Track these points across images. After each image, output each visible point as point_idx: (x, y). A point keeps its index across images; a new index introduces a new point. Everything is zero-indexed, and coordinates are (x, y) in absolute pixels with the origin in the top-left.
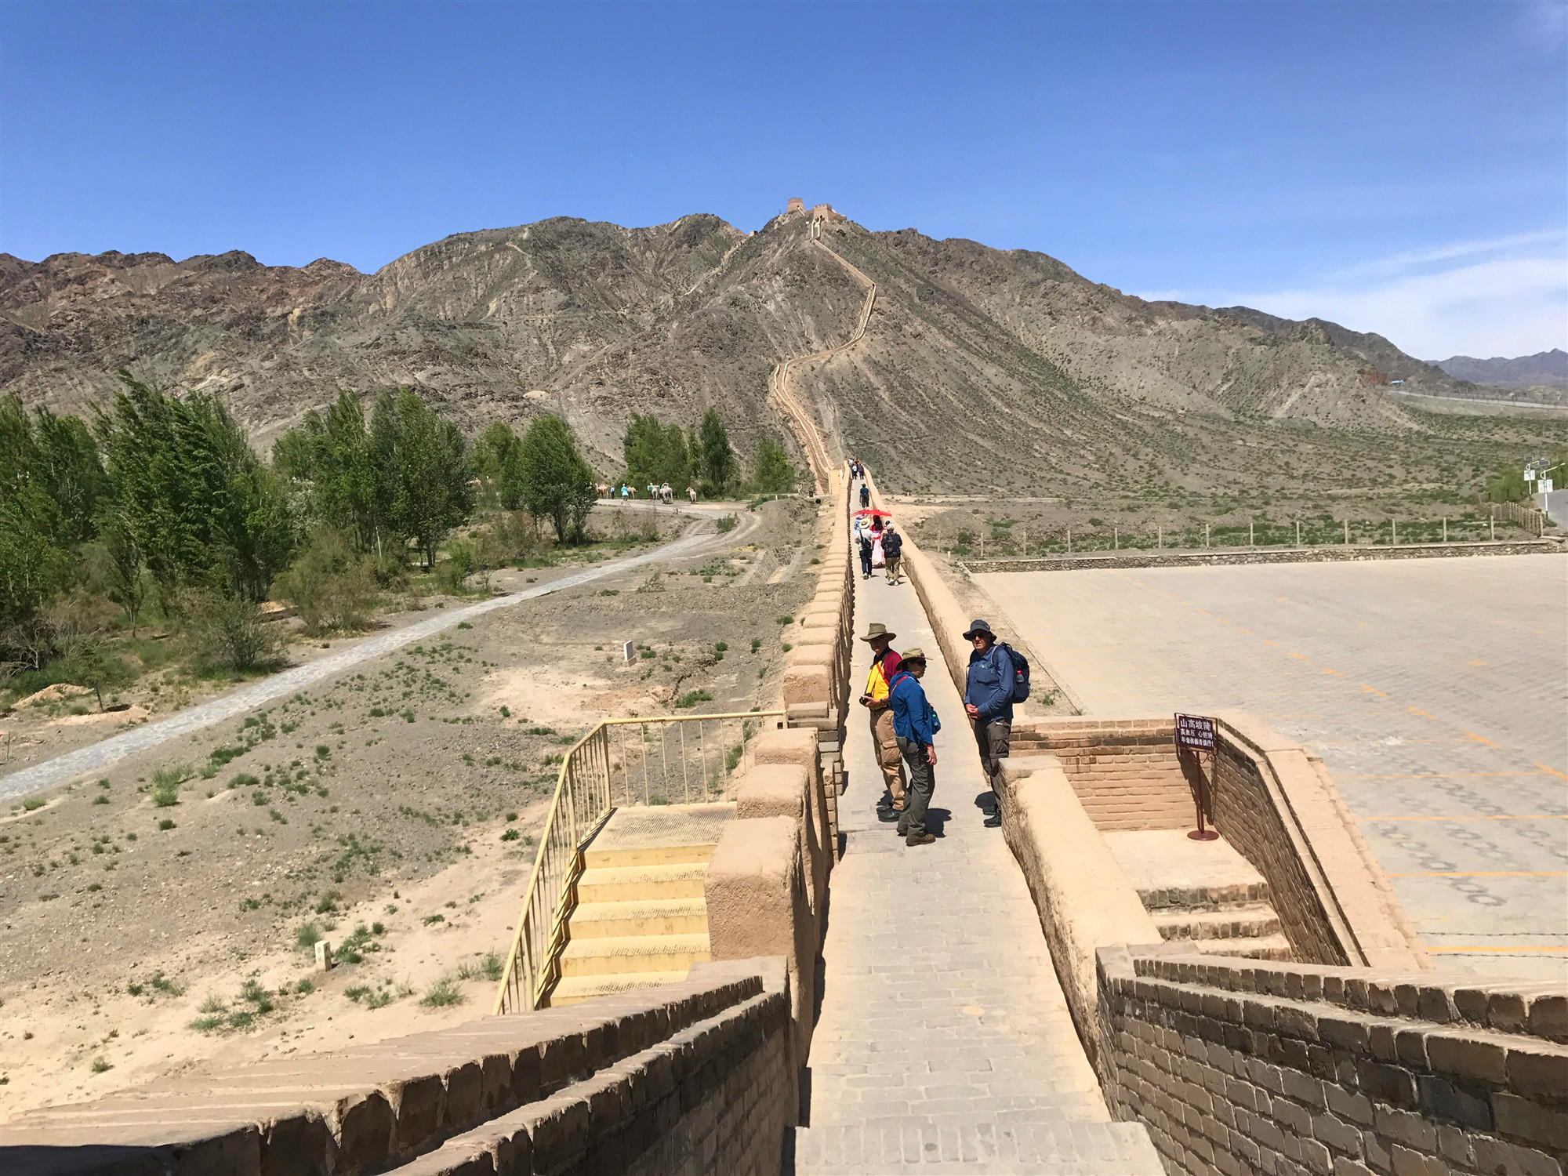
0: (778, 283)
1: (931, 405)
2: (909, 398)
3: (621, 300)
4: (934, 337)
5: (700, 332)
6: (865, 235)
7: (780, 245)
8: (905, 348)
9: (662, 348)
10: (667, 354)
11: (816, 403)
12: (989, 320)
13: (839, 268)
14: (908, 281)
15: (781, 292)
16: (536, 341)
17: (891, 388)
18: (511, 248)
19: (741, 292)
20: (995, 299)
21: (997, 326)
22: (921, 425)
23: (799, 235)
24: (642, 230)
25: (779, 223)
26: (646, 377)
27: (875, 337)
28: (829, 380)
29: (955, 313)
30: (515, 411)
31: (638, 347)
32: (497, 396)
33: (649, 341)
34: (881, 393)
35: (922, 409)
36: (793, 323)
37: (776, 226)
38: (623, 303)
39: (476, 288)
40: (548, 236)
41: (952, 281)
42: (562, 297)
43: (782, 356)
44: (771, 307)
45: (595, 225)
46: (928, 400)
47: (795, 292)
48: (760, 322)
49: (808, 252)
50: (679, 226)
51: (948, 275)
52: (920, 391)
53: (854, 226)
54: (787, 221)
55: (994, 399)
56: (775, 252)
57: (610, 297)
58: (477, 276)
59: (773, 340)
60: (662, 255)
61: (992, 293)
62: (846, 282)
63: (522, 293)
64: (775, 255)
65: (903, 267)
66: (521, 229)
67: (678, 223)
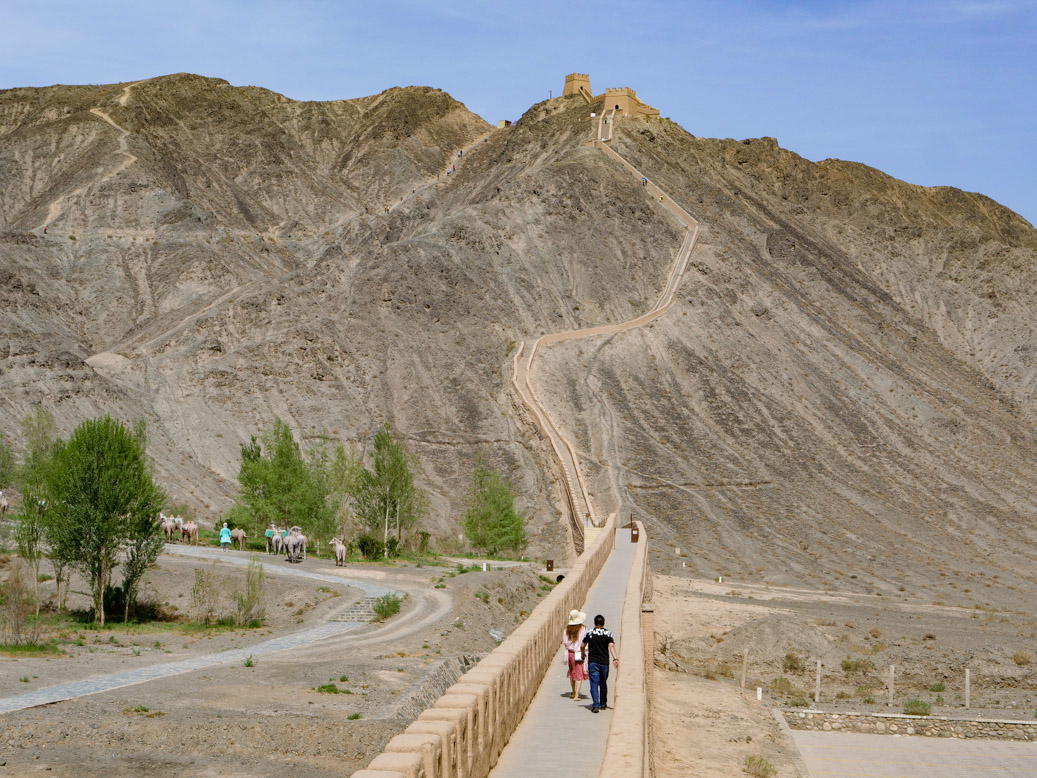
0: (534, 208)
1: (778, 431)
2: (741, 416)
3: (273, 216)
4: (790, 316)
5: (395, 276)
6: (687, 141)
7: (544, 147)
8: (740, 332)
9: (330, 298)
10: (336, 309)
11: (581, 409)
12: (885, 297)
13: (637, 192)
14: (753, 221)
15: (537, 222)
16: (120, 272)
17: (711, 394)
18: (99, 119)
19: (470, 219)
20: (898, 264)
21: (897, 308)
22: (758, 463)
23: (576, 133)
24: (319, 104)
25: (547, 111)
26: (298, 343)
27: (690, 311)
28: (608, 375)
29: (829, 280)
30: (68, 385)
31: (287, 293)
32: (40, 357)
33: (309, 286)
34: (693, 403)
35: (761, 437)
36: (554, 275)
37: (542, 116)
38: (274, 219)
39: (33, 179)
40: (162, 103)
41: (826, 228)
42: (173, 203)
43: (531, 328)
44: (518, 245)
45: (242, 91)
46: (772, 422)
47: (562, 223)
48: (497, 268)
49: (590, 163)
50: (382, 103)
51: (823, 218)
52: (760, 406)
53: (672, 129)
54: (562, 109)
55: (886, 430)
56: (536, 156)
57: (255, 210)
58: (35, 158)
59: (517, 300)
60: (348, 148)
61: (894, 254)
62: (648, 214)
63: (106, 191)
64: (533, 164)
65: (748, 198)
66: (118, 89)
67: (381, 99)
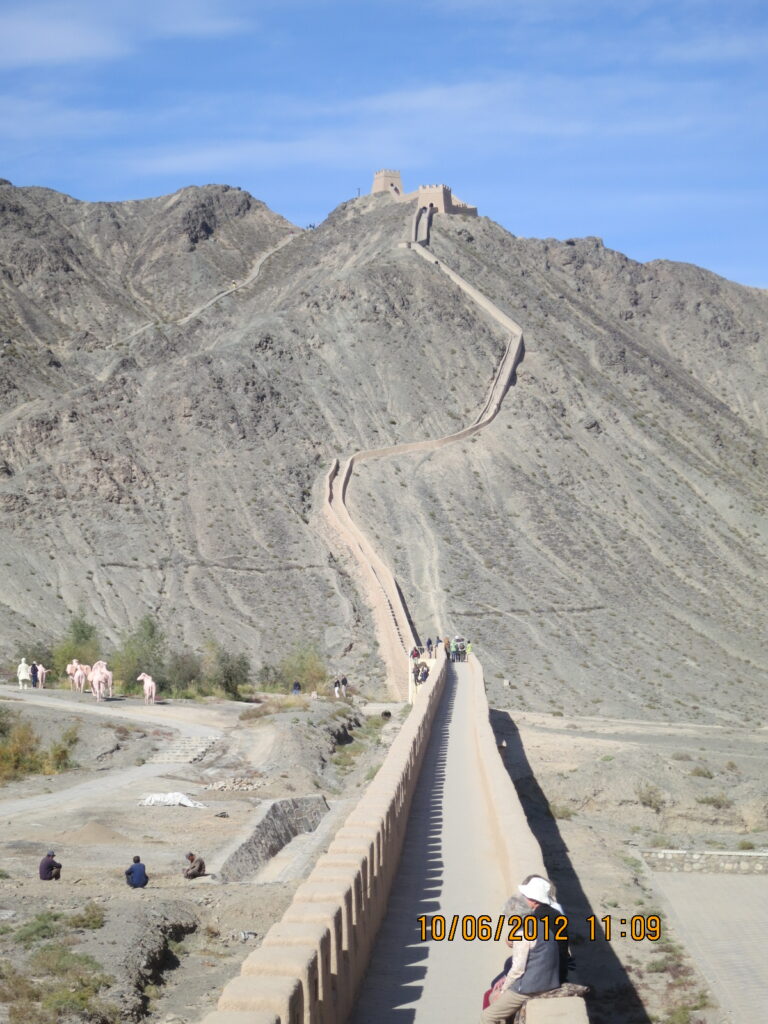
1: (610, 551)
2: (571, 536)
3: (60, 326)
4: (622, 430)
5: (198, 389)
6: (506, 241)
7: (354, 247)
8: (569, 447)
9: (126, 414)
10: (133, 426)
11: (399, 532)
12: (721, 408)
13: (458, 296)
14: (581, 328)
15: (350, 329)
17: (539, 515)
19: (276, 327)
20: (734, 373)
21: (735, 419)
22: (590, 587)
23: (389, 233)
24: (109, 205)
25: (357, 211)
27: (515, 423)
28: (427, 494)
29: (662, 390)
31: (80, 409)
33: (103, 401)
34: (520, 524)
35: (593, 558)
36: (367, 387)
37: (350, 215)
38: (62, 329)
43: (344, 445)
44: (329, 355)
45: (25, 193)
46: (604, 542)
47: (375, 331)
48: (307, 380)
49: (404, 265)
50: (178, 203)
51: (654, 323)
52: (593, 526)
54: (371, 208)
56: (345, 259)
57: (41, 320)
59: (328, 413)
61: (731, 361)
62: (469, 320)
64: (341, 265)
65: (573, 301)
67: (175, 199)
